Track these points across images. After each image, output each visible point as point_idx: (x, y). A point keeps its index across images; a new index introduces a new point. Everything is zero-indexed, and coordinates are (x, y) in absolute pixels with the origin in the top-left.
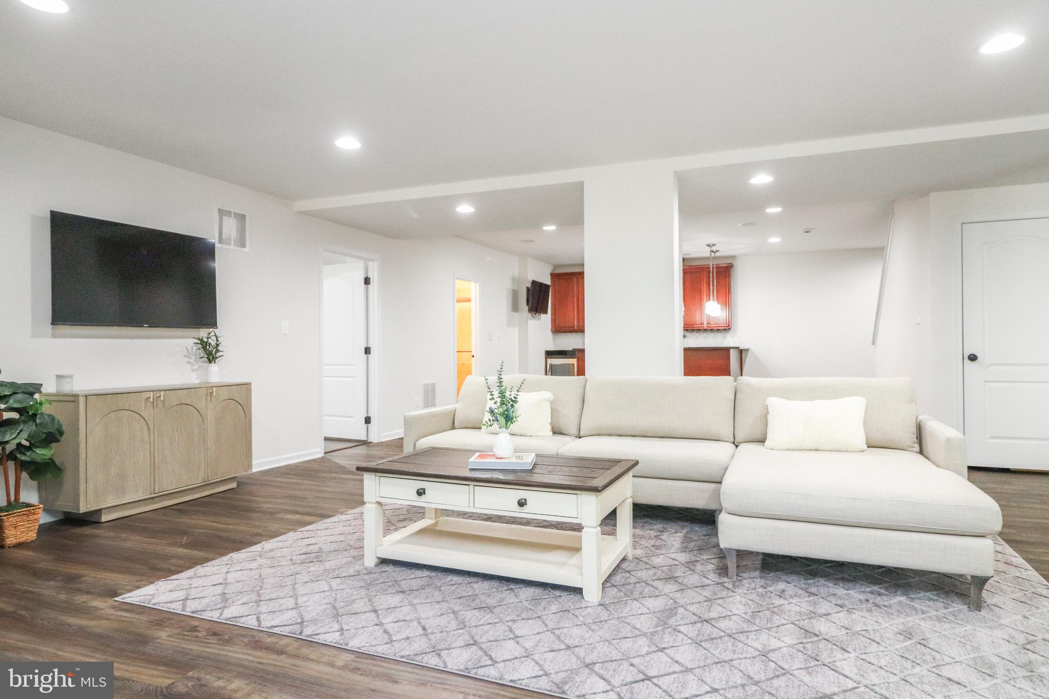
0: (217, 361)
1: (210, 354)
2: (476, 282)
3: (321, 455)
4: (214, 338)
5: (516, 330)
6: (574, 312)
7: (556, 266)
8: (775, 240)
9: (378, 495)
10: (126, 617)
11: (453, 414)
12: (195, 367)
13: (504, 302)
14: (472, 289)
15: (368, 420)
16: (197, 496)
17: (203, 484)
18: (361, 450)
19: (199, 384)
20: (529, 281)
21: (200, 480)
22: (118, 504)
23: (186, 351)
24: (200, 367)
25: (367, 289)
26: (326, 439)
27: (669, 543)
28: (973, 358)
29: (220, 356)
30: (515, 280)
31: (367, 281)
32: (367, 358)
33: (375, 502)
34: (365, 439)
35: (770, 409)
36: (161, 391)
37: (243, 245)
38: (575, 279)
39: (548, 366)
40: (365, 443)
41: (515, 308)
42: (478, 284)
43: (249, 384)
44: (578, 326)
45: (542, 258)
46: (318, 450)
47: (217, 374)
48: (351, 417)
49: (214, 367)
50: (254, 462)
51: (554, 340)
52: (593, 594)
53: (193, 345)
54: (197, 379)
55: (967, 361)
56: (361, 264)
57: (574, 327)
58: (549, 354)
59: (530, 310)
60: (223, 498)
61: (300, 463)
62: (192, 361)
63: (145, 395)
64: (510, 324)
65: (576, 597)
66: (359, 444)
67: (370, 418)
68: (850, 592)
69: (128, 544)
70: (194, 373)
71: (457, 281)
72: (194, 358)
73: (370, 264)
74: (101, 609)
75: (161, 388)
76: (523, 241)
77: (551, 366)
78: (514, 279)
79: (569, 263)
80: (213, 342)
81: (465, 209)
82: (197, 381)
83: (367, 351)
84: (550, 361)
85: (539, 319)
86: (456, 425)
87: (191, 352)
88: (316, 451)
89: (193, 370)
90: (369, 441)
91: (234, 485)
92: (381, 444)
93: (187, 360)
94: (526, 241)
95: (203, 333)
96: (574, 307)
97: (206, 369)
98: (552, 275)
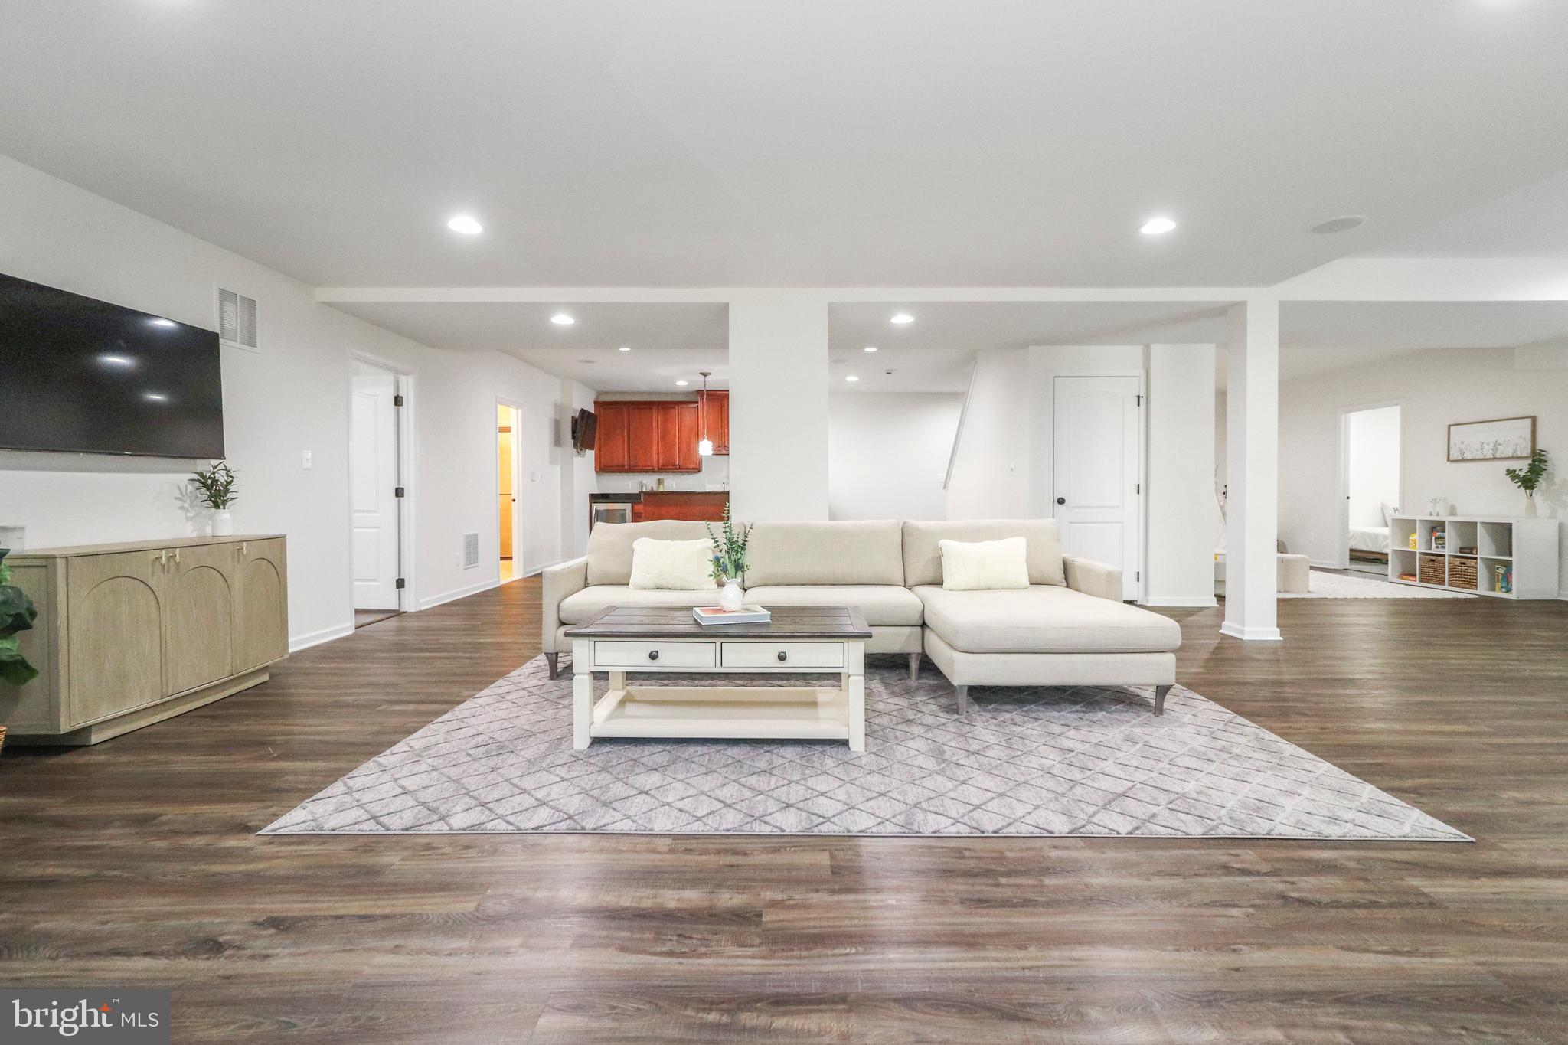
0: (228, 504)
1: (217, 494)
2: (517, 409)
3: (351, 632)
4: (224, 473)
5: (558, 468)
6: (624, 449)
7: (600, 393)
8: (852, 379)
9: (592, 664)
10: (306, 850)
11: (586, 569)
12: (189, 514)
13: (546, 434)
14: (510, 416)
15: (400, 584)
16: (221, 695)
17: (231, 677)
18: (393, 623)
19: (198, 538)
20: (575, 410)
21: (227, 672)
22: (115, 715)
23: (177, 491)
24: (198, 514)
25: (398, 411)
26: (358, 612)
27: (875, 690)
28: (1061, 501)
29: (232, 499)
30: (559, 408)
31: (398, 401)
32: (399, 502)
33: (588, 672)
34: (397, 608)
35: (944, 550)
36: (176, 548)
37: (251, 341)
38: (625, 409)
39: (594, 512)
40: (397, 613)
41: (557, 441)
42: (520, 411)
43: (284, 537)
44: (629, 465)
45: (586, 383)
46: (349, 624)
47: (228, 524)
48: (375, 580)
49: (224, 515)
50: (291, 640)
51: (598, 481)
52: (858, 744)
53: (186, 482)
54: (193, 531)
55: (1056, 503)
56: (390, 378)
57: (623, 466)
58: (595, 498)
59: (575, 446)
60: (257, 695)
61: (334, 642)
62: (186, 505)
63: (156, 554)
64: (552, 462)
65: (843, 749)
66: (393, 614)
67: (403, 580)
68: (1062, 713)
69: (179, 768)
70: (190, 523)
71: (499, 406)
72: (188, 501)
73: (403, 379)
74: (251, 849)
75: (161, 545)
76: (581, 361)
77: (597, 511)
78: (556, 405)
79: (617, 390)
80: (221, 477)
81: (563, 320)
82: (194, 535)
83: (399, 493)
84: (595, 506)
85: (583, 456)
86: (589, 581)
87: (184, 493)
88: (345, 627)
89: (188, 519)
90: (402, 610)
91: (266, 678)
92: (419, 614)
93: (180, 504)
94: (587, 362)
95: (205, 466)
96: (624, 441)
97: (211, 517)
98: (595, 403)
